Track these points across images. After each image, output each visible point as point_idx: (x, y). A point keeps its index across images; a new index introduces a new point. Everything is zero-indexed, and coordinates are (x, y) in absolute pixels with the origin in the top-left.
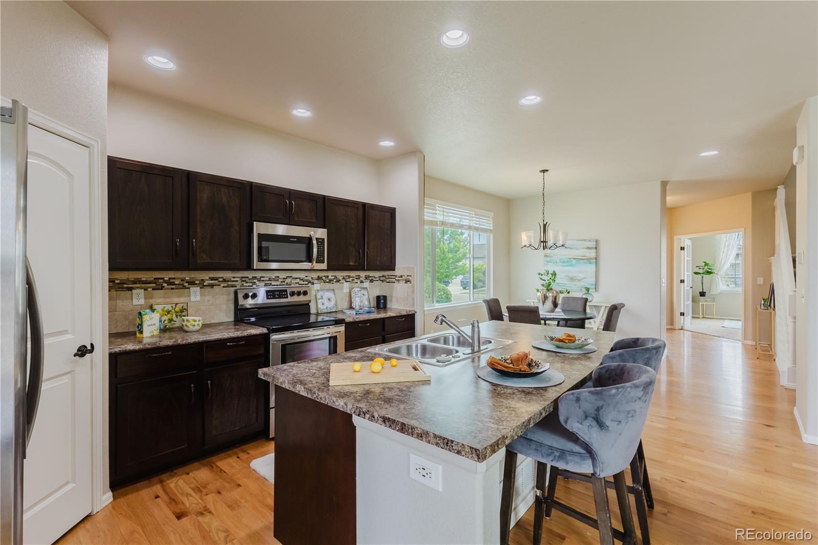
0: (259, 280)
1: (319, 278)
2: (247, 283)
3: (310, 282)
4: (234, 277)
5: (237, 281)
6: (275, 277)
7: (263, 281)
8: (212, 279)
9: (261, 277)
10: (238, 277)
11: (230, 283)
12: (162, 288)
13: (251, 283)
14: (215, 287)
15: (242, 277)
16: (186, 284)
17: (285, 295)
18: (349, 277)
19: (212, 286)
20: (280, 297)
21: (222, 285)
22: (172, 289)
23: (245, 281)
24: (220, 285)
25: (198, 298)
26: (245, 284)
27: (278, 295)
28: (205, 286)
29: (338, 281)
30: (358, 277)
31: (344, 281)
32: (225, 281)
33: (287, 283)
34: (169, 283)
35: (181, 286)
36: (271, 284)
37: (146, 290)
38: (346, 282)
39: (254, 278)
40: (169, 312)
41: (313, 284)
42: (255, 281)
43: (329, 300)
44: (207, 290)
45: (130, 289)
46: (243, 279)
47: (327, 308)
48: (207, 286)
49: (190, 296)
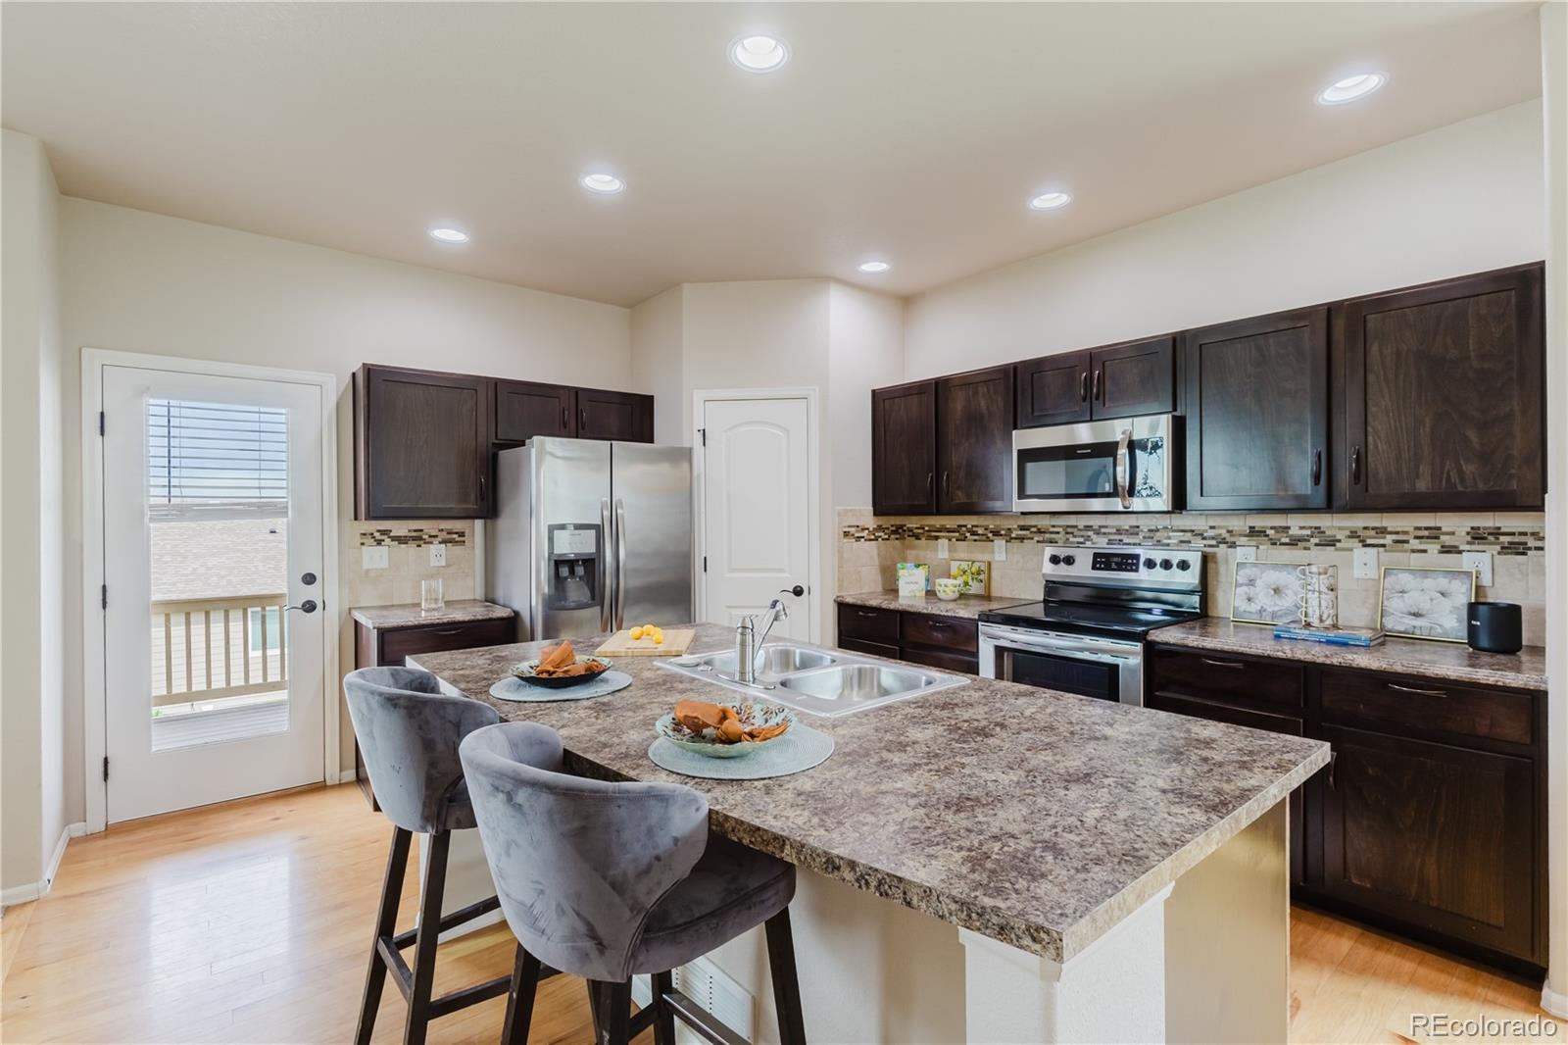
0: (1098, 533)
1: (1253, 532)
2: (1075, 536)
3: (1224, 541)
4: (1054, 526)
5: (1058, 533)
6: (1131, 527)
7: (1105, 534)
8: (1022, 528)
9: (1100, 527)
10: (1059, 526)
11: (1047, 536)
12: (965, 539)
13: (1082, 536)
14: (1025, 541)
15: (1068, 526)
16: (990, 535)
17: (1133, 564)
18: (1382, 531)
19: (1021, 539)
20: (1120, 569)
21: (1036, 539)
22: (975, 540)
23: (1072, 533)
24: (1032, 539)
25: (1003, 557)
26: (1071, 539)
27: (1116, 563)
28: (1012, 538)
29: (1332, 542)
30: (1434, 534)
31: (1355, 543)
32: (1039, 531)
33: (1159, 541)
34: (974, 533)
35: (984, 538)
36: (1121, 541)
37: (950, 540)
38: (1365, 546)
39: (1088, 528)
40: (965, 572)
41: (1233, 545)
42: (1090, 533)
43: (1277, 591)
44: (1016, 544)
45: (937, 538)
46: (1069, 530)
47: (1261, 611)
48: (1016, 538)
49: (993, 552)
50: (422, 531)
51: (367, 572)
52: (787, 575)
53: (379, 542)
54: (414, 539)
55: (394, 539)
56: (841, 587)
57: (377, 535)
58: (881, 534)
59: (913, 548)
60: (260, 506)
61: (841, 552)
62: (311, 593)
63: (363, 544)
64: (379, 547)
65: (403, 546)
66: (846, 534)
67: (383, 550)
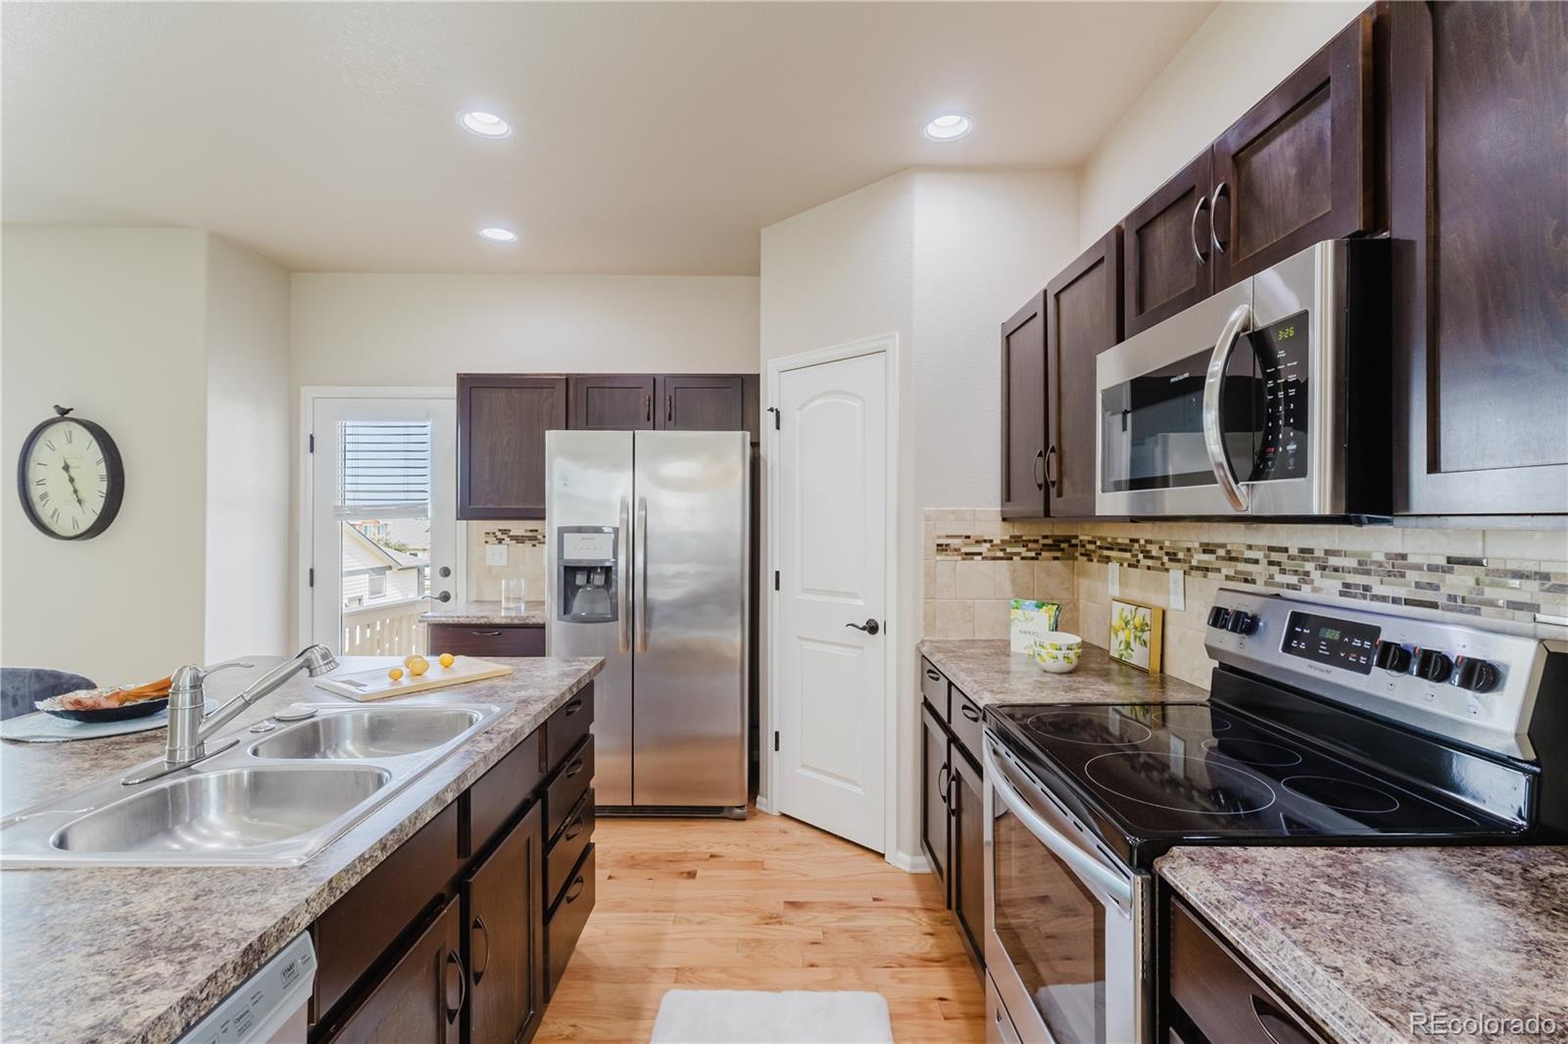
2: (1283, 571)
4: (1250, 547)
5: (1256, 562)
6: (1388, 556)
7: (1336, 570)
8: (1208, 549)
9: (1327, 552)
10: (1259, 548)
11: (1241, 566)
12: (1137, 564)
13: (1296, 572)
14: (1210, 574)
15: (1271, 549)
16: (1166, 559)
17: (1360, 651)
19: (1204, 570)
20: (1333, 659)
21: (1224, 571)
22: (1149, 568)
23: (1279, 564)
24: (1218, 570)
25: (1181, 601)
26: (1279, 578)
27: (1330, 643)
28: (1192, 568)
32: (1226, 557)
33: (1452, 598)
34: (1148, 556)
35: (1158, 564)
36: (1366, 588)
37: (1121, 565)
40: (1127, 624)
42: (1309, 566)
44: (1197, 581)
45: (1108, 559)
46: (1275, 556)
48: (1198, 568)
49: (1168, 592)
50: (537, 531)
51: (490, 568)
52: (860, 602)
53: (500, 541)
54: (531, 539)
55: (512, 538)
56: (929, 626)
57: (498, 534)
58: (1022, 550)
59: (1085, 574)
60: (407, 507)
61: (930, 577)
62: (446, 585)
63: (486, 542)
64: (500, 546)
65: (521, 545)
66: (942, 548)
67: (503, 548)
